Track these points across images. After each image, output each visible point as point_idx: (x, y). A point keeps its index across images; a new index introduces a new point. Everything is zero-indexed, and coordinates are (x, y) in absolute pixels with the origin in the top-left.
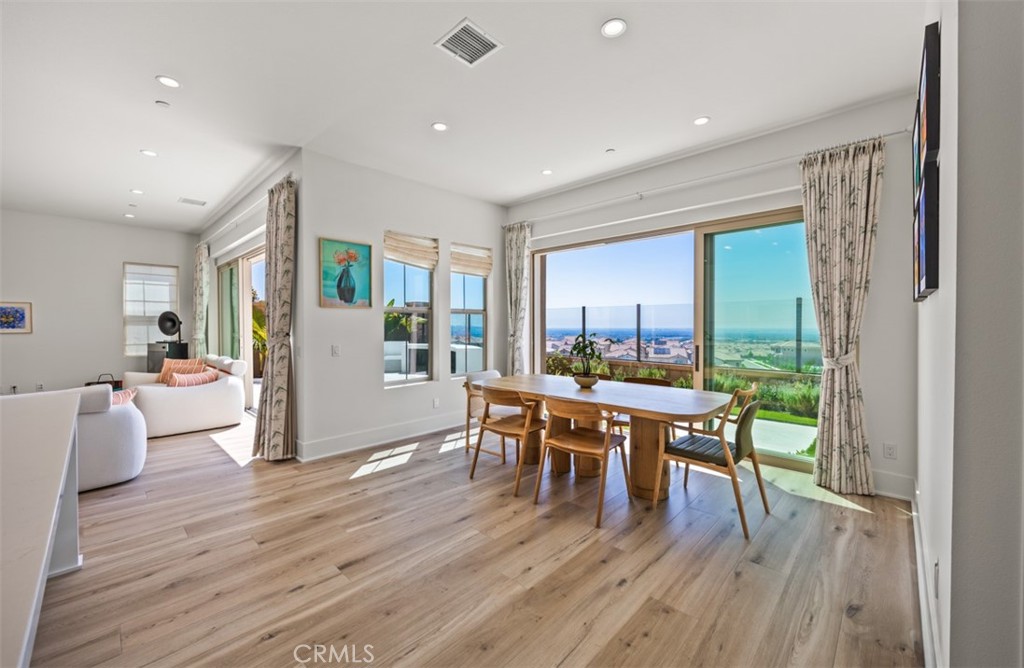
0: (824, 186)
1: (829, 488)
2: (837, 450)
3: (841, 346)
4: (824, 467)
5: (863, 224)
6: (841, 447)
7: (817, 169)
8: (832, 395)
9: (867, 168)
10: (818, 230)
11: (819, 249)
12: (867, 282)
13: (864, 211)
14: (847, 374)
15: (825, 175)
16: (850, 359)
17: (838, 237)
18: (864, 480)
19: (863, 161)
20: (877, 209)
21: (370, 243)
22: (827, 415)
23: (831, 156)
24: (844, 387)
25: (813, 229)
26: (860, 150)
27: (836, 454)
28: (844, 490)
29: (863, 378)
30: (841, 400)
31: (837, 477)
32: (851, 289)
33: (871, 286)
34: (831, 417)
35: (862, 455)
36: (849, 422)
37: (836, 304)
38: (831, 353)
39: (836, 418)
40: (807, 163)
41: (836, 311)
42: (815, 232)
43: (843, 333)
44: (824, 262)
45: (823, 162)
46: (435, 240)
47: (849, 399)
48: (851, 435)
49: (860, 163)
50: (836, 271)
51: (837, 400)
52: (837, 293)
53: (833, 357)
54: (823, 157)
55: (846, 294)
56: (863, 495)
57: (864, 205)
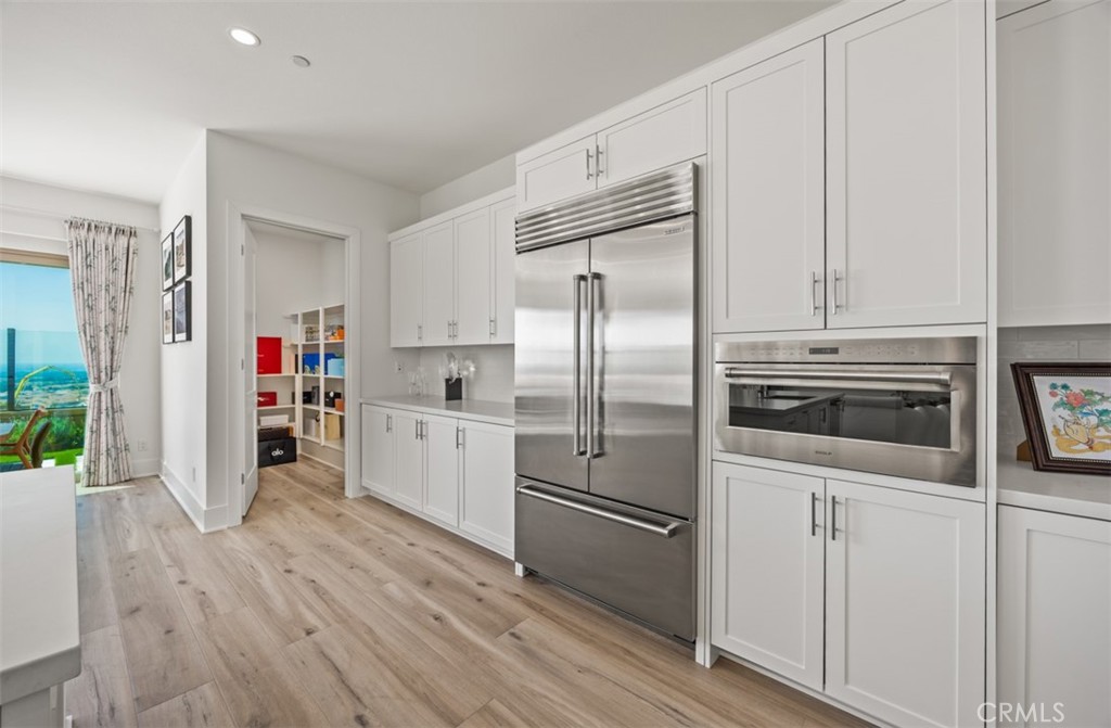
0: (90, 249)
1: (97, 485)
2: (105, 454)
3: (107, 374)
4: (92, 470)
5: (123, 285)
6: (108, 450)
7: (83, 232)
8: (99, 413)
9: (126, 246)
10: (85, 283)
11: (86, 297)
12: (126, 327)
13: (124, 277)
14: (112, 394)
15: (91, 240)
16: (110, 385)
17: (103, 291)
18: (126, 469)
19: (123, 241)
20: (134, 277)
22: (94, 429)
23: (96, 226)
24: (109, 405)
25: (80, 281)
26: (120, 231)
27: (103, 458)
28: (110, 481)
29: (124, 397)
30: (107, 415)
31: (105, 473)
32: (114, 331)
33: (129, 330)
34: (99, 429)
35: (124, 453)
36: (114, 431)
37: (102, 342)
38: (98, 380)
39: (103, 429)
40: (74, 225)
41: (102, 347)
42: (82, 283)
43: (109, 364)
44: (91, 308)
45: (89, 229)
47: (113, 413)
48: (115, 440)
49: (121, 242)
50: (102, 317)
51: (103, 416)
52: (103, 334)
53: (99, 382)
54: (89, 225)
55: (111, 335)
56: (126, 481)
57: (124, 272)
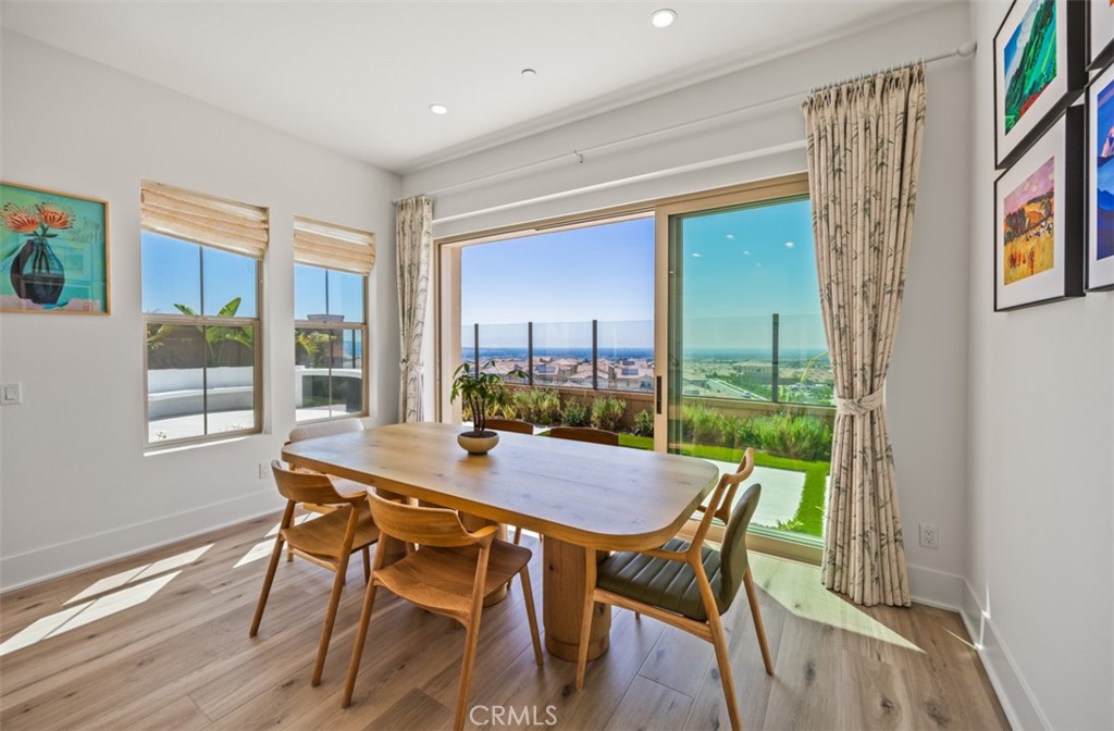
0: (839, 138)
1: (845, 595)
2: (858, 539)
3: (864, 381)
4: (838, 563)
5: (896, 195)
6: (864, 534)
7: (828, 112)
8: (851, 455)
9: (901, 109)
10: (831, 204)
11: (832, 233)
12: (901, 283)
13: (897, 175)
14: (872, 423)
15: (841, 121)
16: (870, 403)
17: (860, 214)
18: (896, 584)
19: (896, 99)
20: (915, 172)
21: (103, 198)
22: (842, 485)
23: (848, 92)
24: (868, 444)
25: (824, 202)
26: (891, 82)
27: (856, 545)
28: (868, 601)
29: (894, 429)
30: (864, 464)
31: (857, 580)
32: (878, 294)
33: (906, 289)
34: (849, 488)
35: (892, 546)
36: (875, 495)
37: (857, 317)
38: (849, 392)
39: (856, 490)
40: (814, 105)
41: (857, 327)
42: (827, 207)
43: (868, 361)
44: (839, 252)
45: (838, 102)
46: (264, 210)
47: (875, 460)
48: (877, 516)
49: (892, 102)
50: (858, 266)
51: (857, 462)
52: (858, 300)
53: (852, 397)
54: (838, 94)
55: (872, 301)
56: (895, 606)
57: (897, 167)
